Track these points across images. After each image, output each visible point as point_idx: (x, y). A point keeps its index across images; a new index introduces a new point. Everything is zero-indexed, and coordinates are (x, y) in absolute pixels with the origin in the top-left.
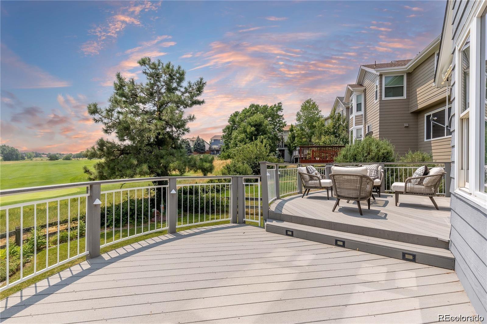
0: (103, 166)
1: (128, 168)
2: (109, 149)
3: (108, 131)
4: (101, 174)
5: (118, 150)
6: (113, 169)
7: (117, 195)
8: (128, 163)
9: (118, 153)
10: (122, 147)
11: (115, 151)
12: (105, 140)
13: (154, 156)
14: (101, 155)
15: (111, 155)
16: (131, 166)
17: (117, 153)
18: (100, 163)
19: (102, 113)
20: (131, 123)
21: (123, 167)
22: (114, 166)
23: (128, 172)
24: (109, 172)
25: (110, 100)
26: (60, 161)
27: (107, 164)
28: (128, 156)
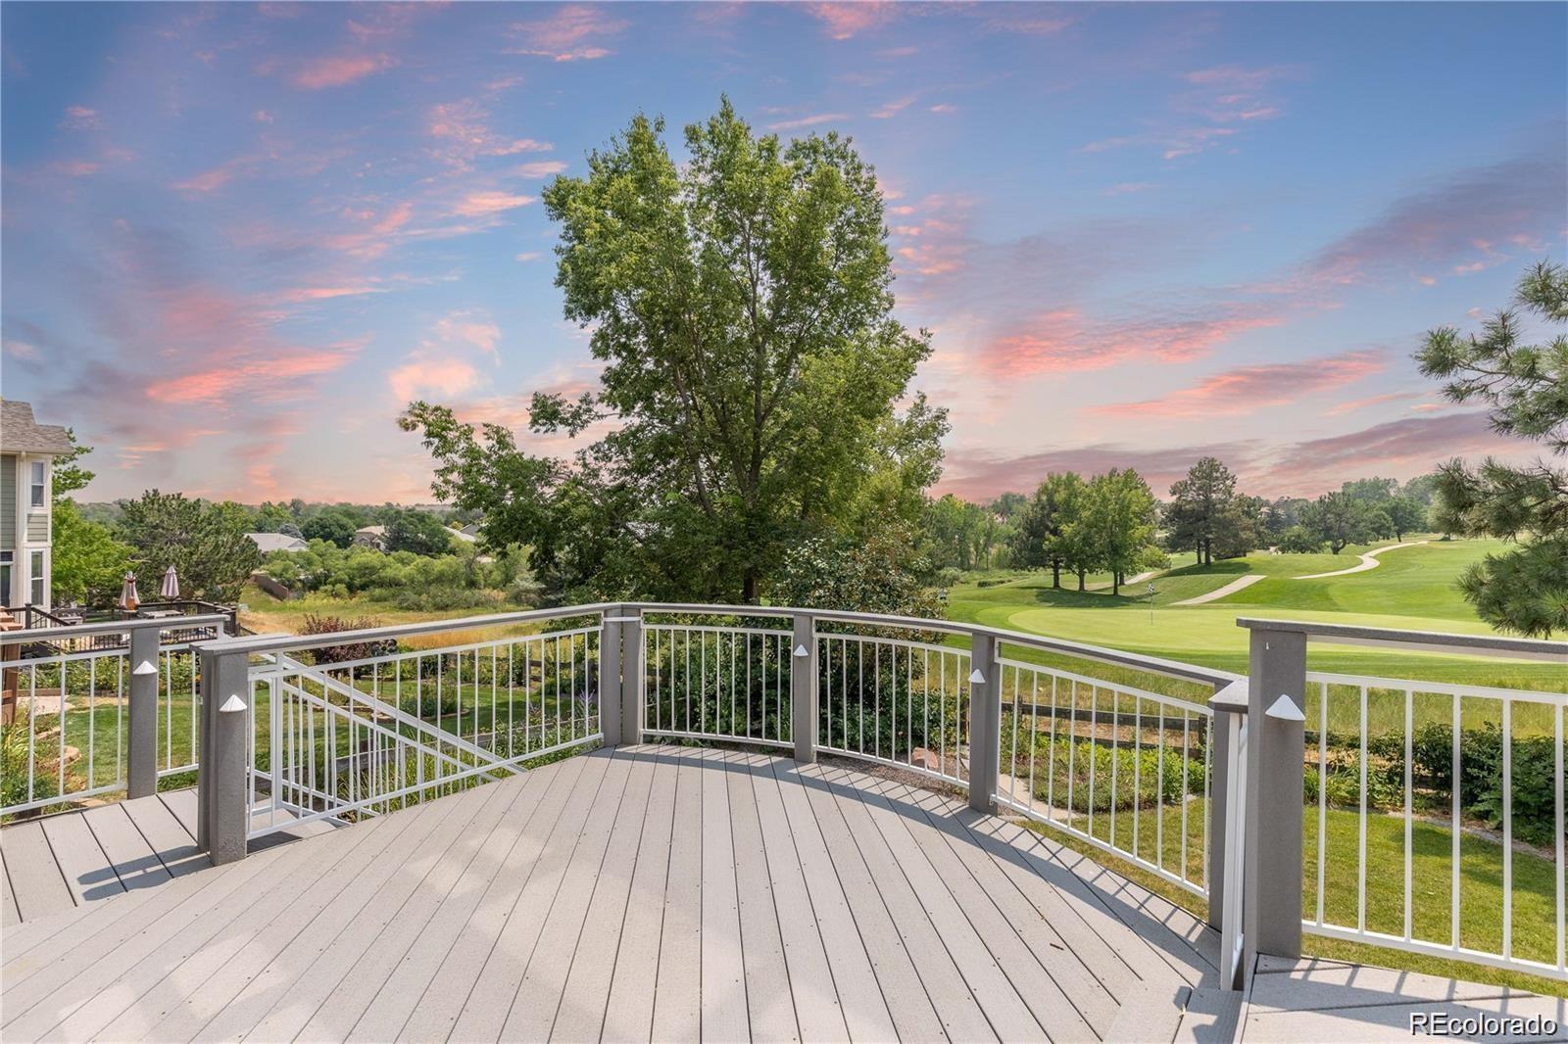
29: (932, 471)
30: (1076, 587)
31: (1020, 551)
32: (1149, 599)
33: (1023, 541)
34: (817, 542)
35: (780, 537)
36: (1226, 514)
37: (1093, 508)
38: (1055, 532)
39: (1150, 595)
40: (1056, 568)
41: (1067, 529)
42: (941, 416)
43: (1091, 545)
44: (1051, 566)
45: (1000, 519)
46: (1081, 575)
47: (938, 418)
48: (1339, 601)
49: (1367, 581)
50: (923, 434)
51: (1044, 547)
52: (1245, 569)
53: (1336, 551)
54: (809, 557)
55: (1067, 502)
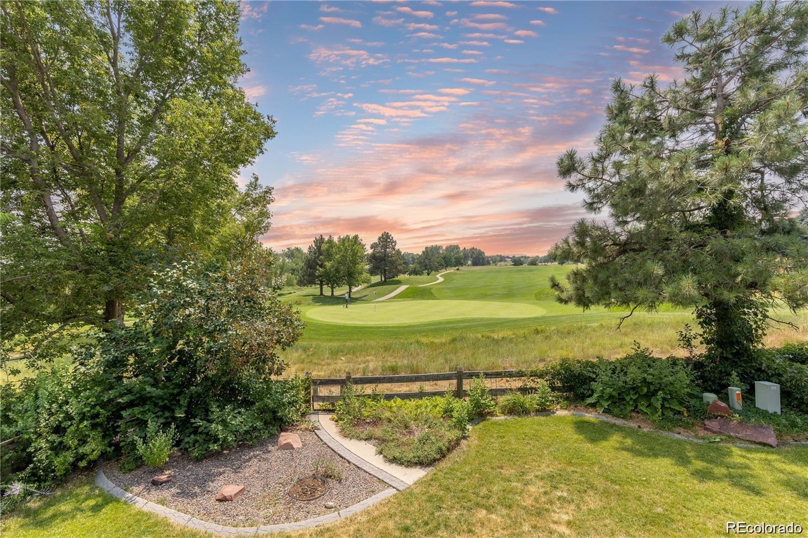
0: (584, 277)
1: (640, 284)
2: (595, 242)
3: (595, 205)
4: (580, 292)
5: (615, 244)
6: (605, 284)
7: (608, 334)
8: (640, 273)
9: (614, 251)
10: (623, 238)
11: (607, 245)
12: (589, 223)
13: (711, 255)
14: (581, 255)
15: (600, 255)
16: (647, 280)
17: (611, 250)
18: (578, 270)
19: (584, 168)
20: (651, 175)
21: (629, 282)
22: (608, 278)
23: (641, 293)
24: (597, 292)
25: (600, 139)
26: (525, 266)
27: (593, 272)
28: (638, 257)
29: (264, 224)
30: (329, 294)
31: (303, 276)
32: (364, 298)
33: (305, 271)
34: (186, 264)
35: (146, 261)
36: (393, 258)
37: (341, 254)
38: (321, 266)
39: (365, 296)
40: (321, 285)
41: (328, 264)
42: (269, 191)
43: (339, 272)
44: (318, 284)
45: (288, 260)
46: (332, 288)
47: (266, 192)
48: (436, 295)
49: (444, 286)
50: (256, 202)
51: (316, 274)
52: (399, 283)
53: (428, 274)
54: (178, 278)
55: (328, 250)
